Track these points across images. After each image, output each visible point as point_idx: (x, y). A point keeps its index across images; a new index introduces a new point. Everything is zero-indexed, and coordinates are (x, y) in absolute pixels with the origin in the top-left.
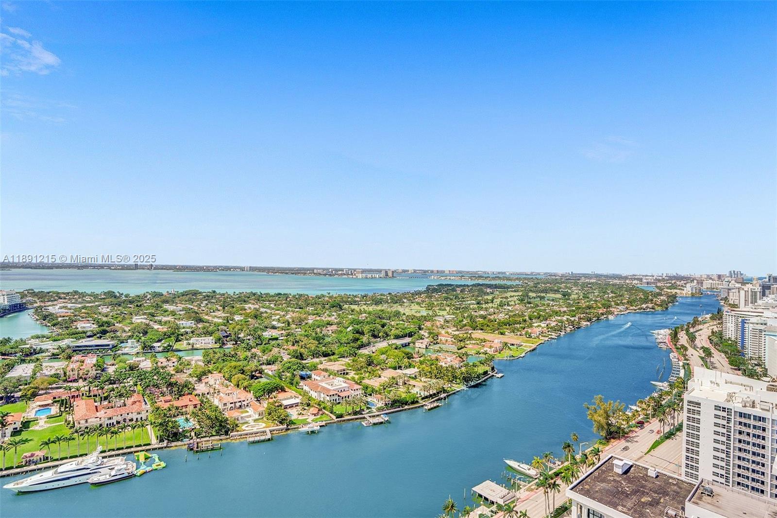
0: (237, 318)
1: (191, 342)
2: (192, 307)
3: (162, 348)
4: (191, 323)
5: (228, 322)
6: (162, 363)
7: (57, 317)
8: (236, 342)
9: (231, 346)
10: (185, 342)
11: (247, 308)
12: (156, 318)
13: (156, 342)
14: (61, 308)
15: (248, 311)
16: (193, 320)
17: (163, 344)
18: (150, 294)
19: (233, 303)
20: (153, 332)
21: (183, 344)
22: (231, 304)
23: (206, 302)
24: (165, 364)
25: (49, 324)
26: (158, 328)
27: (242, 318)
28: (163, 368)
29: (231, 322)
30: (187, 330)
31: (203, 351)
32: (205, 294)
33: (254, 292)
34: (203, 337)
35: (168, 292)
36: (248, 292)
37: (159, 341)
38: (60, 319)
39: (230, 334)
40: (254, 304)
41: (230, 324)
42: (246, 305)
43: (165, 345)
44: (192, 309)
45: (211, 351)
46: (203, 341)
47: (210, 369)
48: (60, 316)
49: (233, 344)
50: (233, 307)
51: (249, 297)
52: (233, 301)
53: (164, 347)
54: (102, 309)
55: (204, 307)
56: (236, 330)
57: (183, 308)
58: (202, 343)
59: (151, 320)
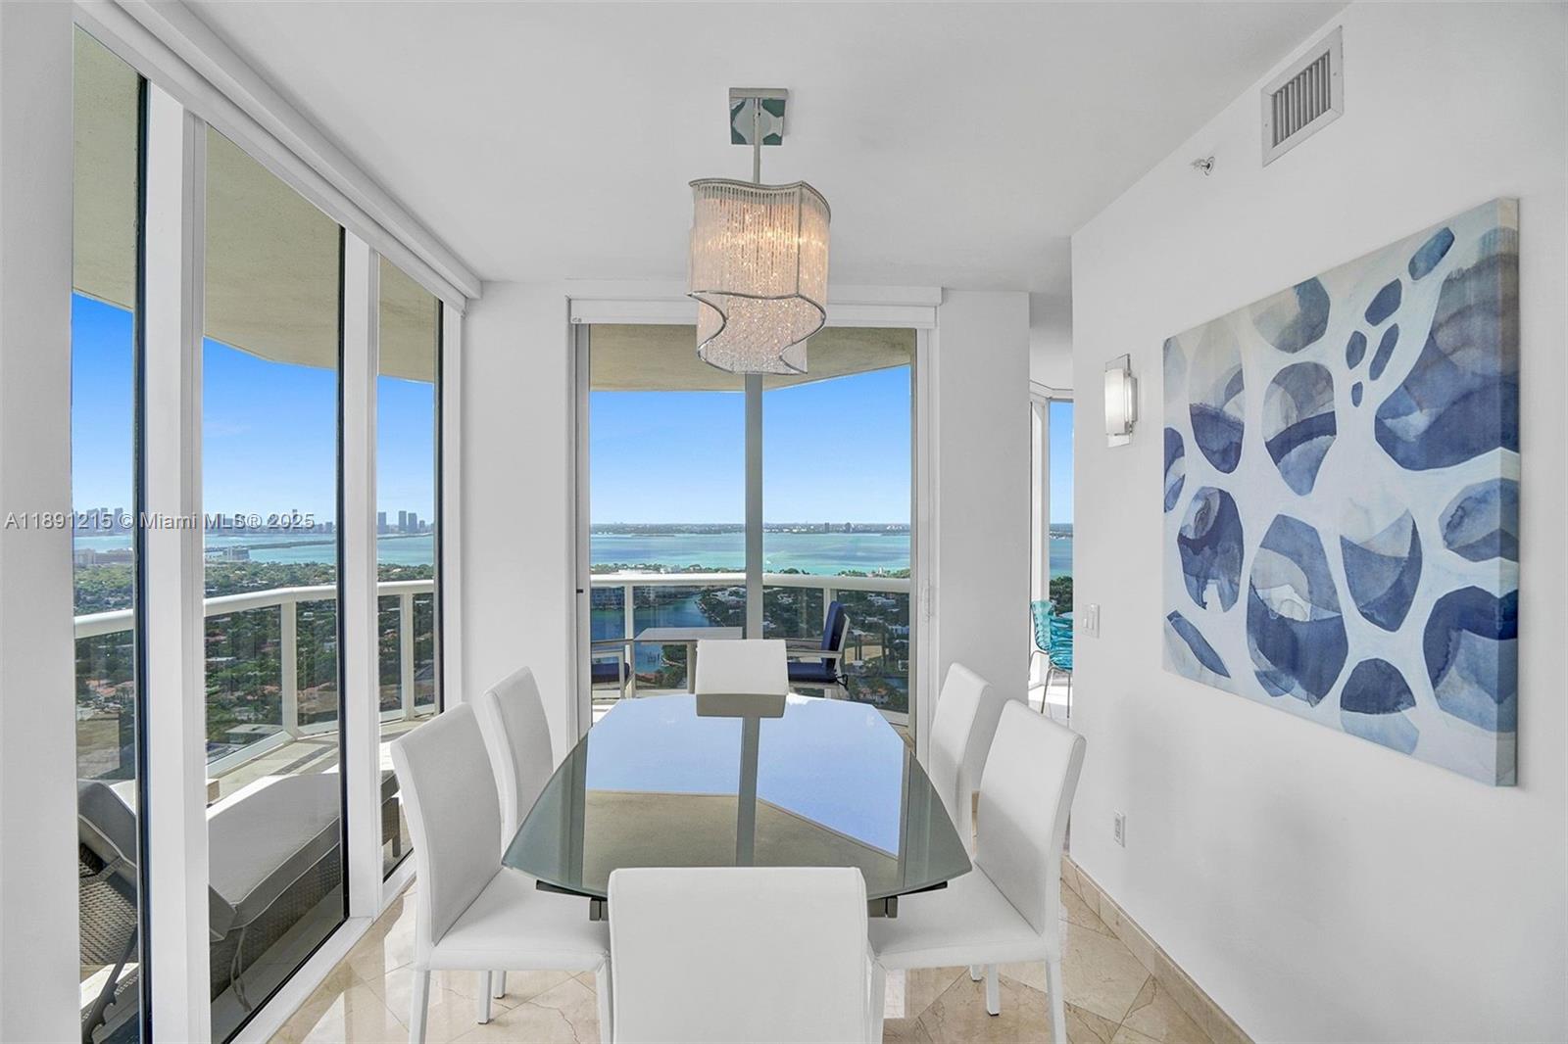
7: (728, 609)
14: (731, 594)
25: (718, 619)
35: (874, 572)
38: (731, 611)
48: (732, 609)
54: (782, 598)
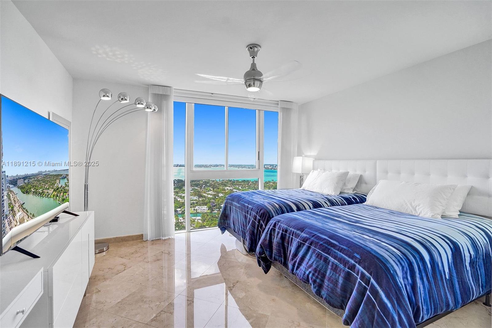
0: (220, 195)
1: (196, 208)
2: (197, 188)
3: (181, 211)
4: (196, 198)
5: (216, 197)
6: (181, 220)
8: (219, 209)
9: (217, 212)
10: (193, 208)
11: (226, 189)
12: (179, 194)
13: (179, 208)
15: (226, 191)
16: (197, 196)
17: (182, 209)
18: (176, 181)
19: (219, 186)
20: (177, 202)
21: (192, 210)
22: (217, 186)
23: (204, 185)
24: (182, 221)
26: (180, 200)
27: (223, 195)
28: (181, 223)
29: (217, 197)
30: (195, 202)
31: (202, 214)
32: (204, 181)
33: (230, 179)
34: (202, 206)
36: (227, 179)
37: (180, 207)
39: (216, 204)
40: (230, 187)
41: (217, 199)
42: (225, 188)
43: (183, 210)
44: (197, 189)
45: (206, 214)
46: (202, 208)
47: (205, 224)
49: (218, 211)
50: (219, 189)
51: (227, 183)
52: (219, 185)
53: (182, 211)
55: (203, 188)
56: (219, 202)
57: (193, 189)
58: (201, 209)
59: (176, 196)
